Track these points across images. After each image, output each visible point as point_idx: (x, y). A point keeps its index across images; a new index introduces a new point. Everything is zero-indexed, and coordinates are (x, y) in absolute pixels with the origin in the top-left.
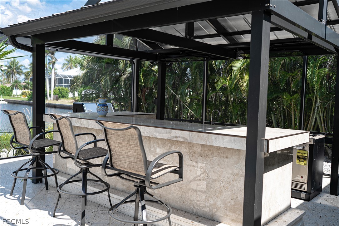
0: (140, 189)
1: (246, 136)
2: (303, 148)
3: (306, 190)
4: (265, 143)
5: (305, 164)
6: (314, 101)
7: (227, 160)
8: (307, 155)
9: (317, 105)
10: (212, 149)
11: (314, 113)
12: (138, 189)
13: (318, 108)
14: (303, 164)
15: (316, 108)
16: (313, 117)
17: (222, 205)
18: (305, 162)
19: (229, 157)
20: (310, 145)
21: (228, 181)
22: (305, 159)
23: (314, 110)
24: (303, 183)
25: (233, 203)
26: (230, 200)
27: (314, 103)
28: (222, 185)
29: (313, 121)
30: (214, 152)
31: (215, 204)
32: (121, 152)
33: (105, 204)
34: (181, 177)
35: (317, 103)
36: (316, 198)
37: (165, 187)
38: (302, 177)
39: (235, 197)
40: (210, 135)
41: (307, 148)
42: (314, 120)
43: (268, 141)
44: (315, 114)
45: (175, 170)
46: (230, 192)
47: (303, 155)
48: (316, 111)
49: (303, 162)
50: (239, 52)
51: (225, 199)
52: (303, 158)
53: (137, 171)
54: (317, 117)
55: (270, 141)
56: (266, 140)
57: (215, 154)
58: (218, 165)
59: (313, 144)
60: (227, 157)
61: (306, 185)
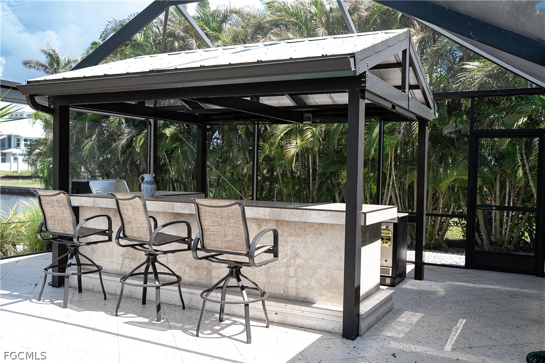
0: (234, 270)
1: (345, 210)
2: (387, 227)
3: (390, 275)
4: (363, 216)
5: (389, 245)
6: (388, 174)
7: (321, 237)
8: (390, 235)
9: (392, 179)
10: (303, 227)
11: (388, 190)
12: (232, 271)
13: (393, 183)
14: (387, 245)
15: (391, 183)
16: (387, 194)
17: (316, 285)
18: (389, 243)
19: (323, 233)
20: (394, 223)
21: (323, 258)
22: (389, 239)
23: (389, 185)
24: (387, 267)
25: (328, 281)
26: (325, 278)
27: (388, 177)
28: (316, 263)
29: (387, 200)
30: (307, 229)
31: (309, 285)
32: (216, 231)
33: (169, 301)
34: (276, 256)
35: (392, 177)
36: (401, 283)
37: (264, 266)
38: (386, 261)
39: (330, 274)
40: (304, 211)
41: (391, 227)
42: (389, 198)
43: (365, 214)
44: (390, 191)
45: (269, 249)
46: (325, 270)
47: (387, 235)
48: (391, 187)
49: (387, 243)
50: (306, 115)
51: (320, 278)
52: (387, 239)
53: (235, 250)
54: (392, 194)
55: (367, 214)
56: (363, 213)
57: (307, 232)
58: (311, 243)
59: (397, 223)
60: (321, 234)
61: (391, 269)
